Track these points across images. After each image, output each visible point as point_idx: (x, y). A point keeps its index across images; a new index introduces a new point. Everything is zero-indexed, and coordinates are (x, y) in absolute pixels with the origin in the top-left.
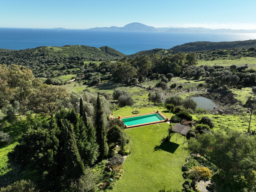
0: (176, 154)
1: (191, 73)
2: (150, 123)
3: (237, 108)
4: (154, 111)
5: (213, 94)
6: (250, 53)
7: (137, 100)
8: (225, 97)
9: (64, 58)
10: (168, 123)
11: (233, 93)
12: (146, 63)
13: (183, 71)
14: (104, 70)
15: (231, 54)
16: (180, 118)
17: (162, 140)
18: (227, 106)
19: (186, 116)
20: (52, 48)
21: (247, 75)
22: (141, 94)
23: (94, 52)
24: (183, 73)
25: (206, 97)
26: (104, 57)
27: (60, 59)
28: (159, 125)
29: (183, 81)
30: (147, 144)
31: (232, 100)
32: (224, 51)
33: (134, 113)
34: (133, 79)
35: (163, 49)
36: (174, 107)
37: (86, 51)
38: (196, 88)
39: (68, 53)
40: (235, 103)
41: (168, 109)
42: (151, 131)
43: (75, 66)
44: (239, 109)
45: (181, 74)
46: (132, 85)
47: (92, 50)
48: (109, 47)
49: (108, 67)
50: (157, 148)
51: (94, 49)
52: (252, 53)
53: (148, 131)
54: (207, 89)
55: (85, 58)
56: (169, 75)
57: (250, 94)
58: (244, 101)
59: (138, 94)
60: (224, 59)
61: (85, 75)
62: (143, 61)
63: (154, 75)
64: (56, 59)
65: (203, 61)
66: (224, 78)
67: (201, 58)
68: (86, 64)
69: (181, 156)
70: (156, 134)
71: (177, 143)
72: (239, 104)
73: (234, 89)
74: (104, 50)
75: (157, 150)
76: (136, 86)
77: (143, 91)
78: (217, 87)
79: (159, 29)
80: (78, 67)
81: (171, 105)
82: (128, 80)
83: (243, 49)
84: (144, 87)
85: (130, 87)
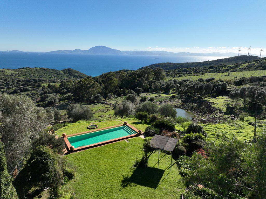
0: (161, 189)
1: (161, 87)
2: (114, 140)
3: (218, 116)
4: (121, 124)
5: (188, 104)
6: (211, 71)
7: (100, 117)
8: (202, 106)
9: (18, 81)
10: (142, 137)
11: (209, 101)
12: (111, 79)
13: (152, 86)
14: (65, 90)
15: (194, 72)
16: (158, 129)
17: (135, 166)
18: (206, 115)
19: (167, 125)
20: (2, 71)
21: (218, 84)
22: (106, 111)
23: (56, 75)
24: (152, 88)
25: (182, 108)
26: (66, 80)
27: (12, 83)
28: (128, 142)
29: (153, 95)
30: (108, 177)
31: (210, 108)
32: (188, 69)
33: (89, 129)
34: (96, 95)
35: (130, 70)
36: (148, 116)
37: (46, 74)
38: (169, 100)
39: (23, 76)
40: (215, 111)
41: (140, 119)
42: (115, 152)
43: (30, 89)
44: (221, 117)
45: (150, 89)
46: (96, 103)
47: (53, 73)
48: (72, 70)
49: (69, 88)
50: (126, 182)
51: (55, 72)
52: (213, 71)
53: (111, 153)
54: (181, 100)
55: (43, 81)
56: (137, 89)
57: (226, 102)
58: (223, 108)
59: (103, 111)
60: (190, 75)
61: (41, 97)
62: (108, 77)
63: (121, 91)
64: (7, 82)
65: (170, 78)
66: (197, 86)
67: (168, 76)
68: (43, 86)
69: (171, 192)
70: (124, 156)
71: (159, 168)
72: (219, 112)
73: (209, 98)
74: (67, 72)
75: (126, 186)
76: (100, 104)
77: (108, 107)
78: (191, 97)
79: (124, 52)
80: (34, 90)
81: (143, 113)
82: (91, 97)
83: (205, 67)
84: (109, 103)
85: (93, 105)
